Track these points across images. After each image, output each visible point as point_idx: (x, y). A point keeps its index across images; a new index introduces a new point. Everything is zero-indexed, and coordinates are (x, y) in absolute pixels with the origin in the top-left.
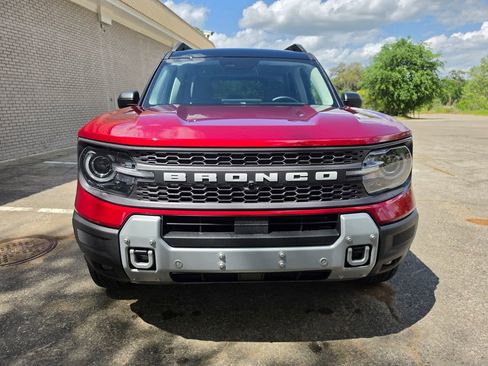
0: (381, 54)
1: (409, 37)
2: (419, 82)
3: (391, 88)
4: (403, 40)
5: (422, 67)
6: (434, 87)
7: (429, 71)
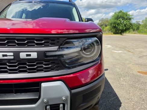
0: (114, 15)
1: (123, 10)
2: (126, 24)
3: (117, 26)
4: (121, 11)
5: (127, 19)
6: (130, 25)
7: (129, 20)
